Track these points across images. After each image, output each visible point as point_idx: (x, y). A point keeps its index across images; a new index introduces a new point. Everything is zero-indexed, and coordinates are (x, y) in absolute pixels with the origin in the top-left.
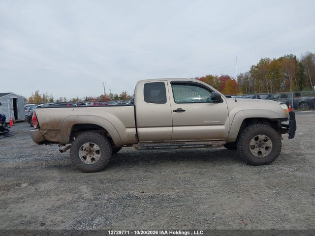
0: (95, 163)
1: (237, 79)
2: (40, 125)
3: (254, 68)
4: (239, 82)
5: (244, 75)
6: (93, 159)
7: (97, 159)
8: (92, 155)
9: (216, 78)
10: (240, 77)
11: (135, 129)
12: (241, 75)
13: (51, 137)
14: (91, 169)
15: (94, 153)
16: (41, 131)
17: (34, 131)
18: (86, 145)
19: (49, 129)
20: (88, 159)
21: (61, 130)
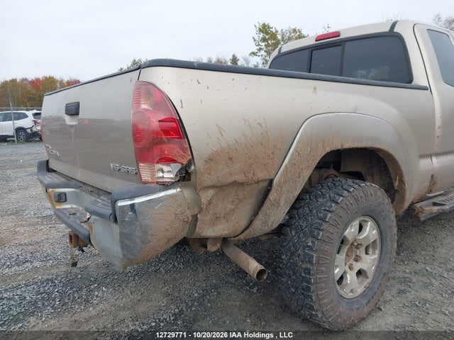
7: (370, 272)
8: (355, 263)
9: (61, 82)
11: (430, 159)
15: (362, 252)
16: (188, 193)
17: (159, 200)
18: (351, 232)
19: (231, 180)
20: (351, 277)
21: (271, 181)
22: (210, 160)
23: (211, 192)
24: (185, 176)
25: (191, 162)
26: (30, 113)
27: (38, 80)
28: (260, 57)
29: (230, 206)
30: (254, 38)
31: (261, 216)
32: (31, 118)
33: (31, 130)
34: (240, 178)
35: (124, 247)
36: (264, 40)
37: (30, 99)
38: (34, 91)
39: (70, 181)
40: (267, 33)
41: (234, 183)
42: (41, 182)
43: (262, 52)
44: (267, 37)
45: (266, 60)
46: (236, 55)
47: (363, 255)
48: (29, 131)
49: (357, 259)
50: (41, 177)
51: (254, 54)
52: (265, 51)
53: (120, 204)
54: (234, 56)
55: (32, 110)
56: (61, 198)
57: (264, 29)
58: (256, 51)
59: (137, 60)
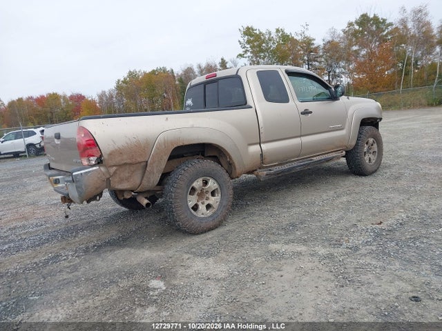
0: (214, 213)
1: (97, 99)
2: (105, 157)
3: (120, 83)
4: (100, 102)
5: (107, 94)
6: (208, 207)
7: (216, 206)
8: (204, 200)
9: (64, 97)
10: (101, 97)
11: (259, 146)
12: (104, 93)
13: (121, 181)
14: (211, 224)
15: (209, 195)
16: (103, 169)
17: (89, 172)
18: (198, 184)
19: (123, 162)
20: (202, 208)
21: (147, 162)
22: (110, 154)
23: (114, 168)
24: (100, 162)
25: (101, 156)
26: (37, 131)
27: (42, 97)
28: (247, 59)
29: (127, 175)
30: (239, 41)
31: (145, 178)
32: (39, 134)
33: (40, 145)
34: (129, 161)
35: (78, 191)
36: (248, 42)
37: (37, 116)
38: (40, 108)
39: (61, 172)
40: (251, 36)
41: (126, 164)
42: (46, 175)
43: (249, 54)
44: (252, 39)
45: (253, 61)
46: (225, 59)
47: (210, 197)
48: (38, 146)
49: (207, 199)
50: (46, 173)
51: (241, 56)
52: (251, 52)
53: (74, 174)
54: (222, 59)
55: (39, 127)
56: (57, 182)
57: (248, 32)
58: (243, 53)
59: (132, 71)
